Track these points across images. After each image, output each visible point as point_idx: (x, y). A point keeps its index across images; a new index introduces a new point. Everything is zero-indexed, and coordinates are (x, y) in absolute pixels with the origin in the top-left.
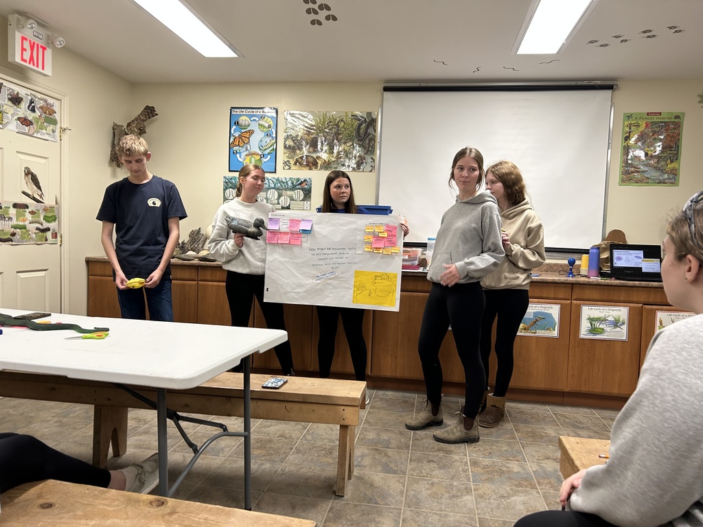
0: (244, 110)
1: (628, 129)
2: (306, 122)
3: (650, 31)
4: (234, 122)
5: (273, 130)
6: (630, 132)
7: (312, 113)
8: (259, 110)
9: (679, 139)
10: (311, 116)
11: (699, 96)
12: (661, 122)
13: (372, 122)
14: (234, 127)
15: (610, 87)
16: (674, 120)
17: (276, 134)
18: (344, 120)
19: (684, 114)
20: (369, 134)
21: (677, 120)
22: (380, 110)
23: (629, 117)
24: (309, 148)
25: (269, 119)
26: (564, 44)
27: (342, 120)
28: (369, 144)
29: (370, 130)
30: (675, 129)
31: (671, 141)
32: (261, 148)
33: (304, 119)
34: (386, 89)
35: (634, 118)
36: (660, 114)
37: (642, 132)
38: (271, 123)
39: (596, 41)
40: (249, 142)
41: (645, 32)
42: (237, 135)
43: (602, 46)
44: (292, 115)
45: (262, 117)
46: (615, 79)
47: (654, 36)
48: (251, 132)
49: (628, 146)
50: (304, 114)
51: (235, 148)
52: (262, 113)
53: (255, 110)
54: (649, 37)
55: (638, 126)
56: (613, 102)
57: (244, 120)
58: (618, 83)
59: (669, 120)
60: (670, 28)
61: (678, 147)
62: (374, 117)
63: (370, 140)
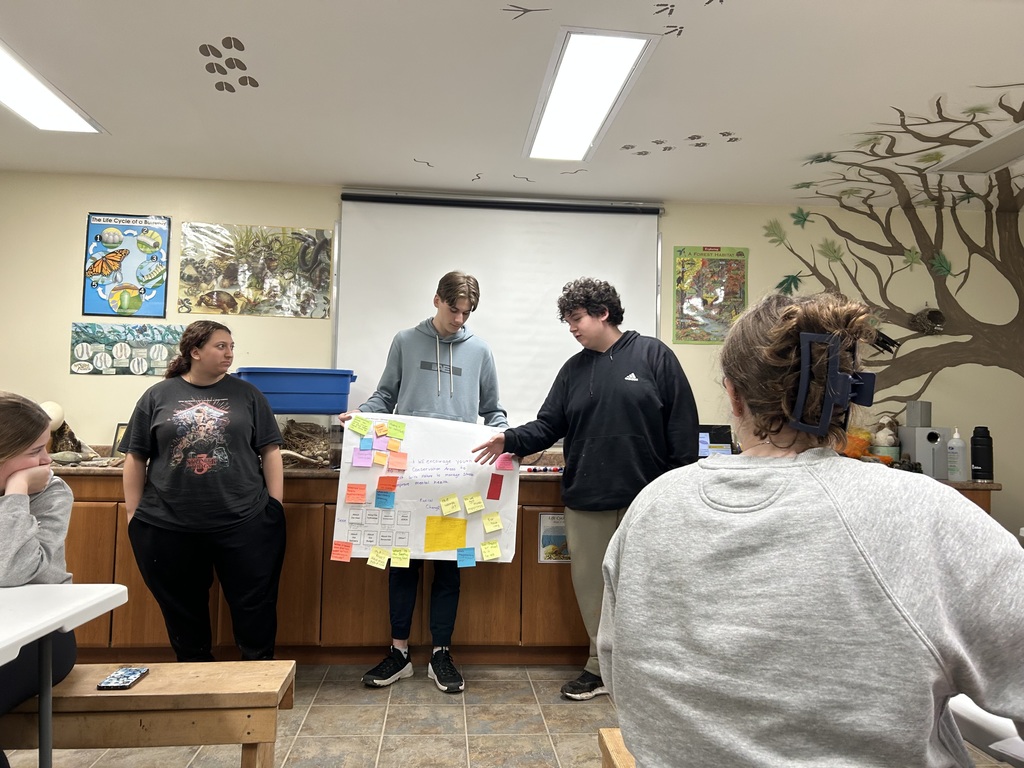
0: (113, 218)
1: (680, 268)
2: (218, 241)
3: (699, 137)
4: (94, 236)
5: (162, 251)
6: (683, 272)
7: (228, 227)
8: (139, 220)
9: (744, 283)
10: (226, 232)
11: (766, 227)
12: (721, 260)
13: (325, 245)
14: (95, 244)
15: (655, 212)
16: (736, 258)
17: (168, 257)
18: (281, 239)
19: (747, 250)
20: (321, 262)
21: (740, 258)
22: (337, 228)
23: (681, 252)
24: (223, 280)
25: (156, 234)
26: (590, 148)
27: (277, 240)
28: (320, 277)
29: (322, 256)
30: (738, 269)
31: (735, 285)
32: (141, 278)
33: (215, 235)
34: (346, 197)
35: (687, 253)
36: (719, 249)
37: (698, 272)
38: (160, 240)
39: (632, 147)
40: (118, 269)
41: (693, 138)
42: (98, 256)
43: (640, 153)
44: (195, 229)
45: (144, 231)
46: (660, 201)
47: (704, 144)
48: (124, 253)
49: (682, 291)
50: (214, 227)
51: (94, 278)
52: (143, 224)
53: (131, 219)
54: (698, 145)
55: (693, 264)
56: (661, 231)
57: (111, 234)
58: (664, 206)
59: (730, 258)
60: (724, 135)
61: (743, 293)
62: (328, 238)
63: (322, 271)
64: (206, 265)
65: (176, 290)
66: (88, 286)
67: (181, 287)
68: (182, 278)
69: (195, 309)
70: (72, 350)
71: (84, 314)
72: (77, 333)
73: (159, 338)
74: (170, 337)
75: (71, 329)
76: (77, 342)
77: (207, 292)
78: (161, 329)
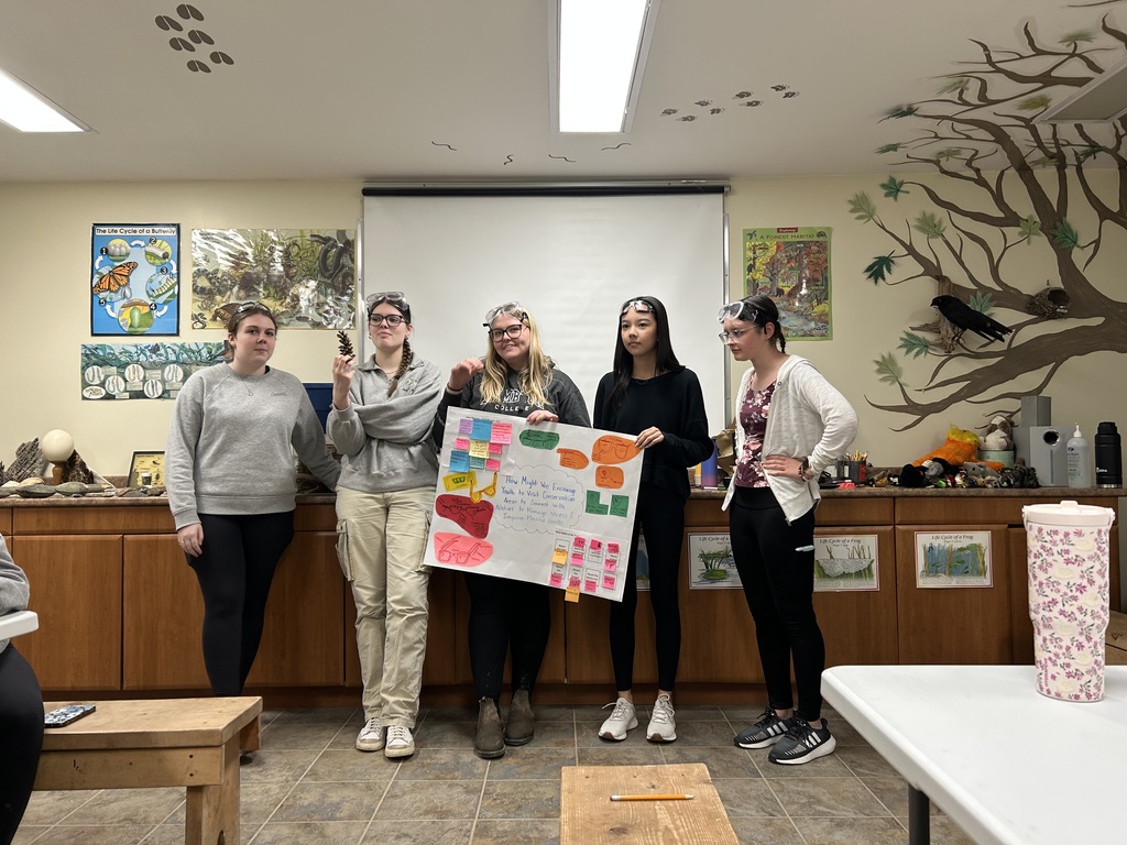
0: (118, 229)
1: (751, 254)
2: (232, 248)
3: (749, 95)
4: (99, 249)
5: (172, 262)
6: (755, 258)
7: (243, 232)
8: (146, 229)
9: (826, 268)
10: (241, 239)
11: (851, 202)
12: (799, 242)
13: (349, 246)
14: (101, 258)
15: (719, 190)
16: (817, 239)
17: (178, 269)
18: (299, 243)
19: (830, 229)
20: (343, 266)
21: (821, 239)
22: (359, 226)
23: (751, 235)
24: (238, 291)
25: (165, 244)
26: (626, 115)
27: (294, 244)
28: (343, 282)
29: (345, 260)
30: (819, 252)
31: (815, 270)
32: (151, 292)
33: (227, 242)
34: (367, 192)
35: (758, 237)
36: (796, 229)
37: (772, 258)
38: (169, 250)
39: (675, 111)
40: (127, 284)
41: (741, 95)
43: (685, 119)
44: (206, 236)
45: (152, 240)
46: (726, 177)
47: (757, 103)
48: (133, 266)
49: (754, 280)
50: (227, 233)
51: (102, 295)
52: (151, 234)
53: (138, 229)
54: (750, 104)
55: (765, 248)
56: (726, 212)
57: (117, 245)
58: (731, 183)
59: (810, 239)
60: (777, 88)
61: (826, 280)
62: (350, 238)
63: (345, 276)
64: (219, 275)
65: (189, 305)
66: (96, 303)
67: (194, 301)
68: (194, 291)
69: (210, 325)
70: (83, 374)
71: (93, 335)
72: (87, 355)
73: (173, 358)
74: (185, 356)
75: (80, 351)
76: (87, 365)
77: (223, 305)
78: (175, 348)
